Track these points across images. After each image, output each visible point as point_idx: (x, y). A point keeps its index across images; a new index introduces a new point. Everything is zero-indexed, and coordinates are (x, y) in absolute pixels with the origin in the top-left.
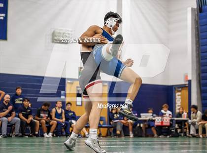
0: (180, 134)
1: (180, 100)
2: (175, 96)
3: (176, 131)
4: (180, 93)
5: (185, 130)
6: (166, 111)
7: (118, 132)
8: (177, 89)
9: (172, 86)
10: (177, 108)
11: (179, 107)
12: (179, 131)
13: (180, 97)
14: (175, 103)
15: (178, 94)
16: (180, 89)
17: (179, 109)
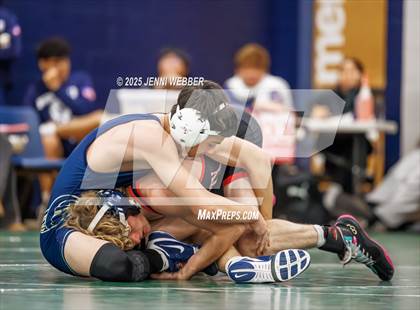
1: (341, 14)
3: (316, 196)
6: (251, 83)
10: (323, 59)
11: (335, 58)
14: (313, 33)
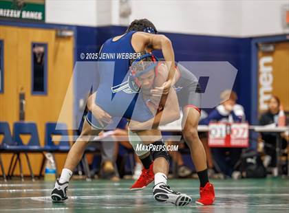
0: (268, 170)
1: (271, 77)
2: (258, 67)
3: (260, 162)
4: (269, 59)
5: (284, 159)
7: (109, 166)
8: (263, 48)
9: (250, 39)
10: (263, 98)
11: (268, 97)
12: (267, 160)
13: (270, 69)
14: (258, 86)
15: (265, 60)
16: (271, 48)
17: (268, 102)
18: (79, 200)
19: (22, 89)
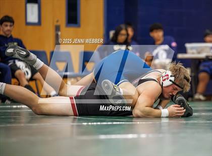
18: (87, 125)
19: (57, 21)
